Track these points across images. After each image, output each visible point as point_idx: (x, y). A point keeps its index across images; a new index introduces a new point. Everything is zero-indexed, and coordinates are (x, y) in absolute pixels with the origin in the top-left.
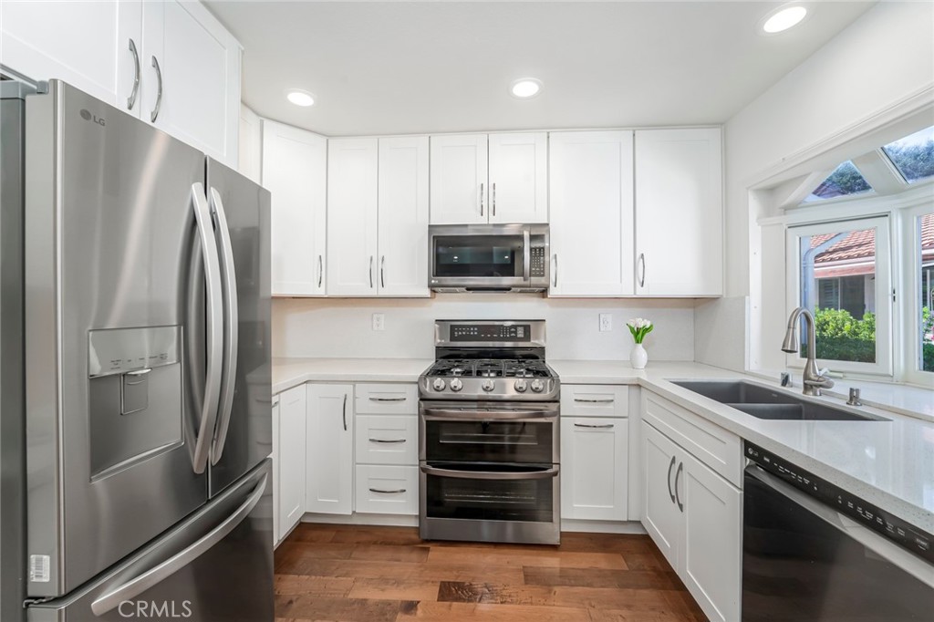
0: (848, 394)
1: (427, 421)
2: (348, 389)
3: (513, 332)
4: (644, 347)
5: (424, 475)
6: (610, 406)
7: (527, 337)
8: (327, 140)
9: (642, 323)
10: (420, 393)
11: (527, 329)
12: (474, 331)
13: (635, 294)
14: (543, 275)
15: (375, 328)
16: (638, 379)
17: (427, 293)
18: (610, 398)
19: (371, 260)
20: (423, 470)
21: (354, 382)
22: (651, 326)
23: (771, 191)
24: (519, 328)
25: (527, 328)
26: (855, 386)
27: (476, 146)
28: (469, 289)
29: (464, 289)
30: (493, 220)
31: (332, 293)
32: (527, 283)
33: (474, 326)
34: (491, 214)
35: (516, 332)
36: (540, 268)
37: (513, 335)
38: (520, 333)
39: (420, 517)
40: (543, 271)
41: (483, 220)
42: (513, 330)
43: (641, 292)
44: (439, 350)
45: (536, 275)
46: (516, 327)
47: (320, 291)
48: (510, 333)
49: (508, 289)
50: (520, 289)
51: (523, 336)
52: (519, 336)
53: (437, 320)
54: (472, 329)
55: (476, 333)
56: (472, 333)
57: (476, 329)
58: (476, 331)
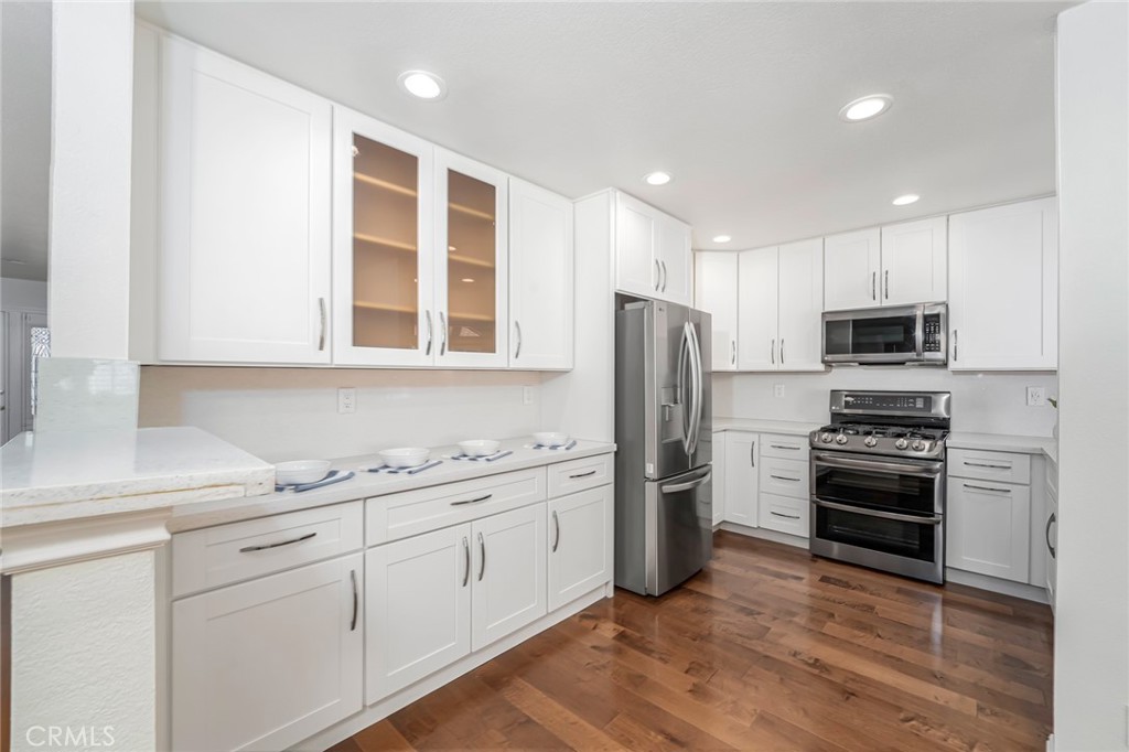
1: (817, 466)
2: (755, 437)
3: (911, 402)
5: (815, 506)
6: (1008, 472)
7: (928, 408)
8: (738, 254)
10: (811, 444)
11: (927, 400)
12: (869, 401)
14: (941, 351)
15: (776, 395)
16: (1041, 448)
17: (821, 367)
18: (1008, 465)
19: (773, 342)
20: (812, 502)
21: (760, 433)
24: (918, 399)
27: (867, 239)
28: (861, 364)
29: (856, 364)
30: (886, 303)
31: (741, 369)
32: (921, 357)
33: (869, 396)
34: (884, 297)
35: (914, 403)
37: (911, 405)
38: (920, 404)
39: (811, 538)
40: (940, 347)
41: (876, 304)
42: (911, 400)
44: (835, 416)
45: (930, 351)
46: (914, 398)
47: (733, 368)
48: (908, 403)
49: (902, 363)
50: (916, 363)
51: (922, 407)
52: (917, 406)
53: (832, 391)
54: (867, 399)
55: (871, 403)
56: (867, 402)
57: (871, 399)
58: (871, 401)
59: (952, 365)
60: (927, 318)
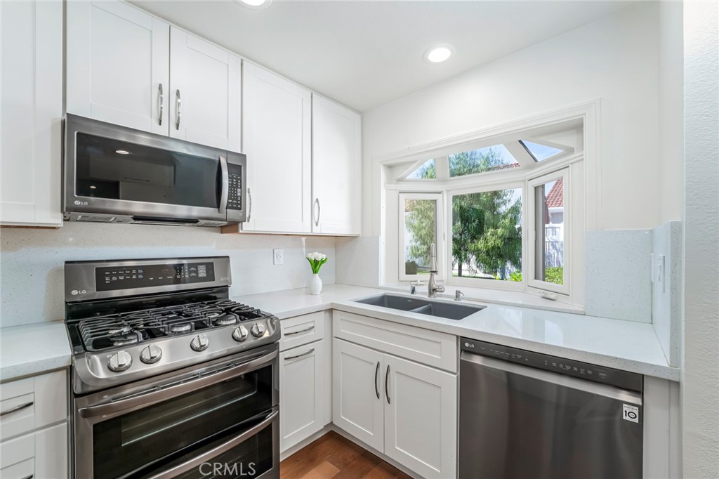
0: (455, 295)
3: (193, 272)
4: (319, 276)
6: (311, 333)
7: (210, 277)
9: (320, 256)
10: (70, 386)
11: (210, 267)
13: (312, 232)
14: (240, 209)
16: (332, 303)
18: (311, 325)
22: (326, 259)
23: (390, 167)
24: (200, 267)
25: (211, 265)
26: (458, 289)
29: (130, 217)
32: (222, 216)
33: (136, 268)
34: (173, 126)
35: (196, 272)
36: (237, 201)
37: (193, 274)
38: (202, 272)
40: (240, 204)
41: (162, 131)
42: (193, 269)
43: (317, 231)
45: (232, 208)
46: (196, 266)
48: (189, 272)
49: (195, 221)
51: (205, 275)
52: (200, 275)
53: (66, 262)
54: (134, 271)
55: (140, 277)
56: (134, 277)
57: (140, 271)
58: (140, 274)
59: (245, 227)
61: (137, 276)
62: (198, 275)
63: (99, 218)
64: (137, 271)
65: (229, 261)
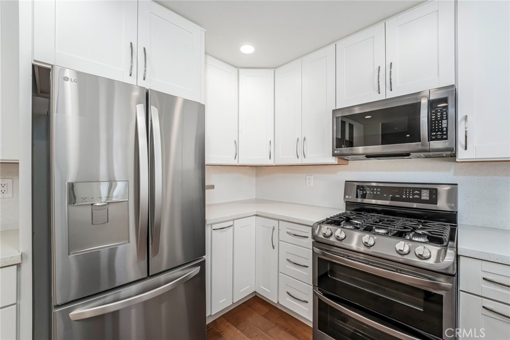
1: (318, 258)
2: (276, 224)
3: (416, 194)
7: (434, 200)
8: (274, 71)
10: (313, 235)
11: (434, 192)
12: (377, 191)
14: (446, 139)
15: (308, 185)
17: (334, 160)
19: (298, 140)
21: (279, 220)
24: (423, 191)
27: (373, 37)
28: (368, 157)
29: (364, 156)
30: (390, 95)
31: (277, 163)
32: (426, 148)
33: (377, 187)
34: (388, 89)
35: (420, 195)
36: (442, 131)
37: (417, 196)
38: (425, 196)
40: (446, 135)
41: (382, 97)
42: (417, 192)
44: (348, 204)
45: (436, 139)
46: (420, 190)
47: (271, 162)
48: (414, 194)
49: (406, 155)
50: (422, 154)
51: (428, 198)
52: (422, 198)
53: (346, 181)
54: (375, 189)
55: (378, 193)
56: (375, 193)
57: (379, 189)
58: (378, 191)
59: (462, 155)
60: (432, 104)
61: (377, 192)
62: (421, 196)
63: (355, 158)
64: (377, 189)
65: (457, 188)
